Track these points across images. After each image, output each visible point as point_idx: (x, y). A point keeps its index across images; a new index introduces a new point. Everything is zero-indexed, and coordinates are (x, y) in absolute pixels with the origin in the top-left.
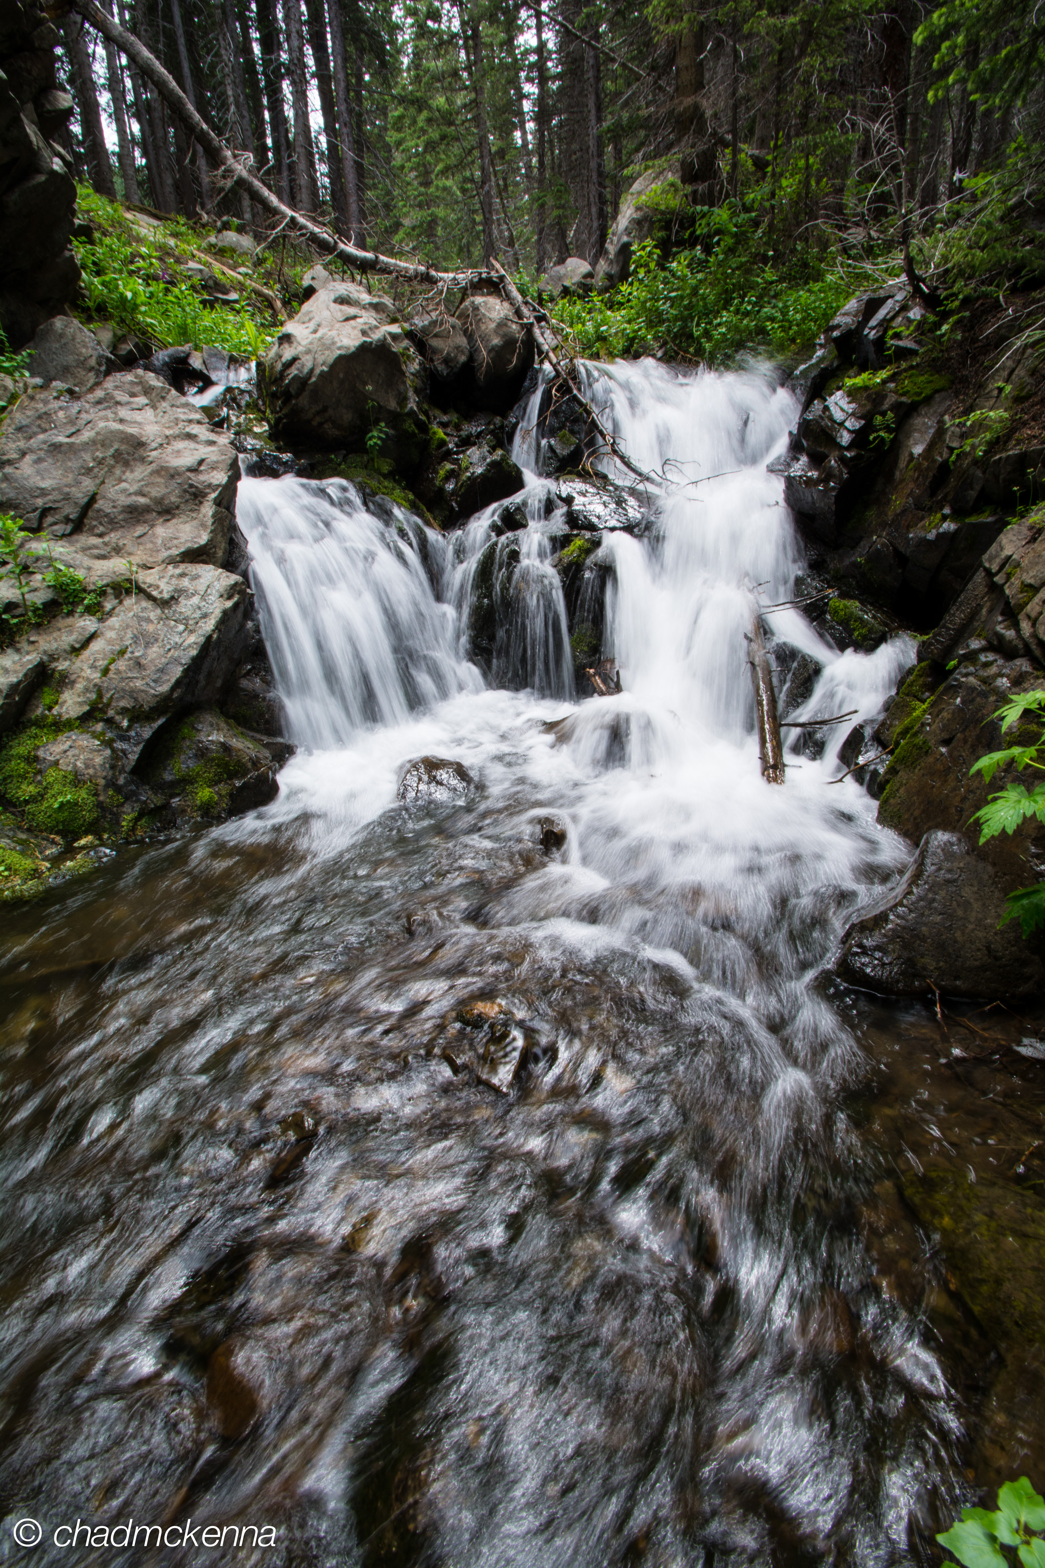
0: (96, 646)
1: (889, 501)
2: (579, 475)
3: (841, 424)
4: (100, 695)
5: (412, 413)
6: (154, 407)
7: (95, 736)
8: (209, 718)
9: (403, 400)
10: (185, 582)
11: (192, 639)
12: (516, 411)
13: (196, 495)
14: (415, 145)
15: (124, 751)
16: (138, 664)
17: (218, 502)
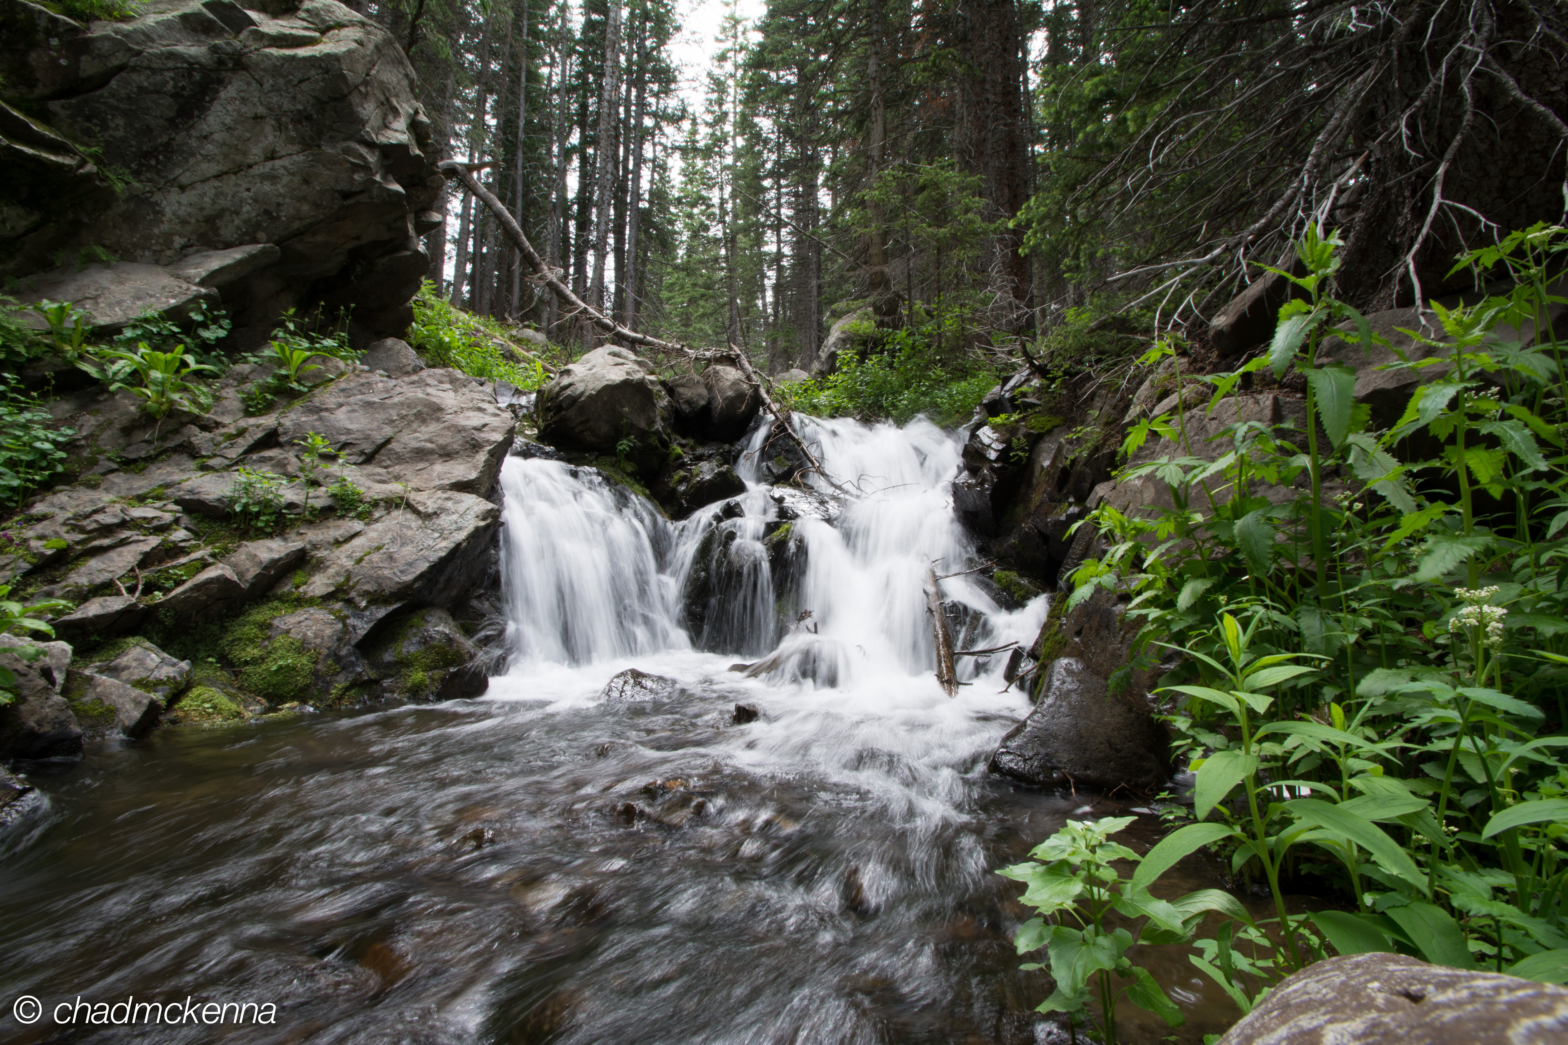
0: (356, 542)
1: (1030, 499)
2: (790, 485)
3: (989, 446)
4: (348, 579)
5: (657, 432)
6: (456, 391)
7: (331, 612)
8: (439, 613)
9: (652, 422)
10: (449, 504)
11: (444, 544)
12: (743, 441)
13: (475, 446)
14: (681, 300)
15: (354, 627)
16: (391, 558)
17: (492, 453)
